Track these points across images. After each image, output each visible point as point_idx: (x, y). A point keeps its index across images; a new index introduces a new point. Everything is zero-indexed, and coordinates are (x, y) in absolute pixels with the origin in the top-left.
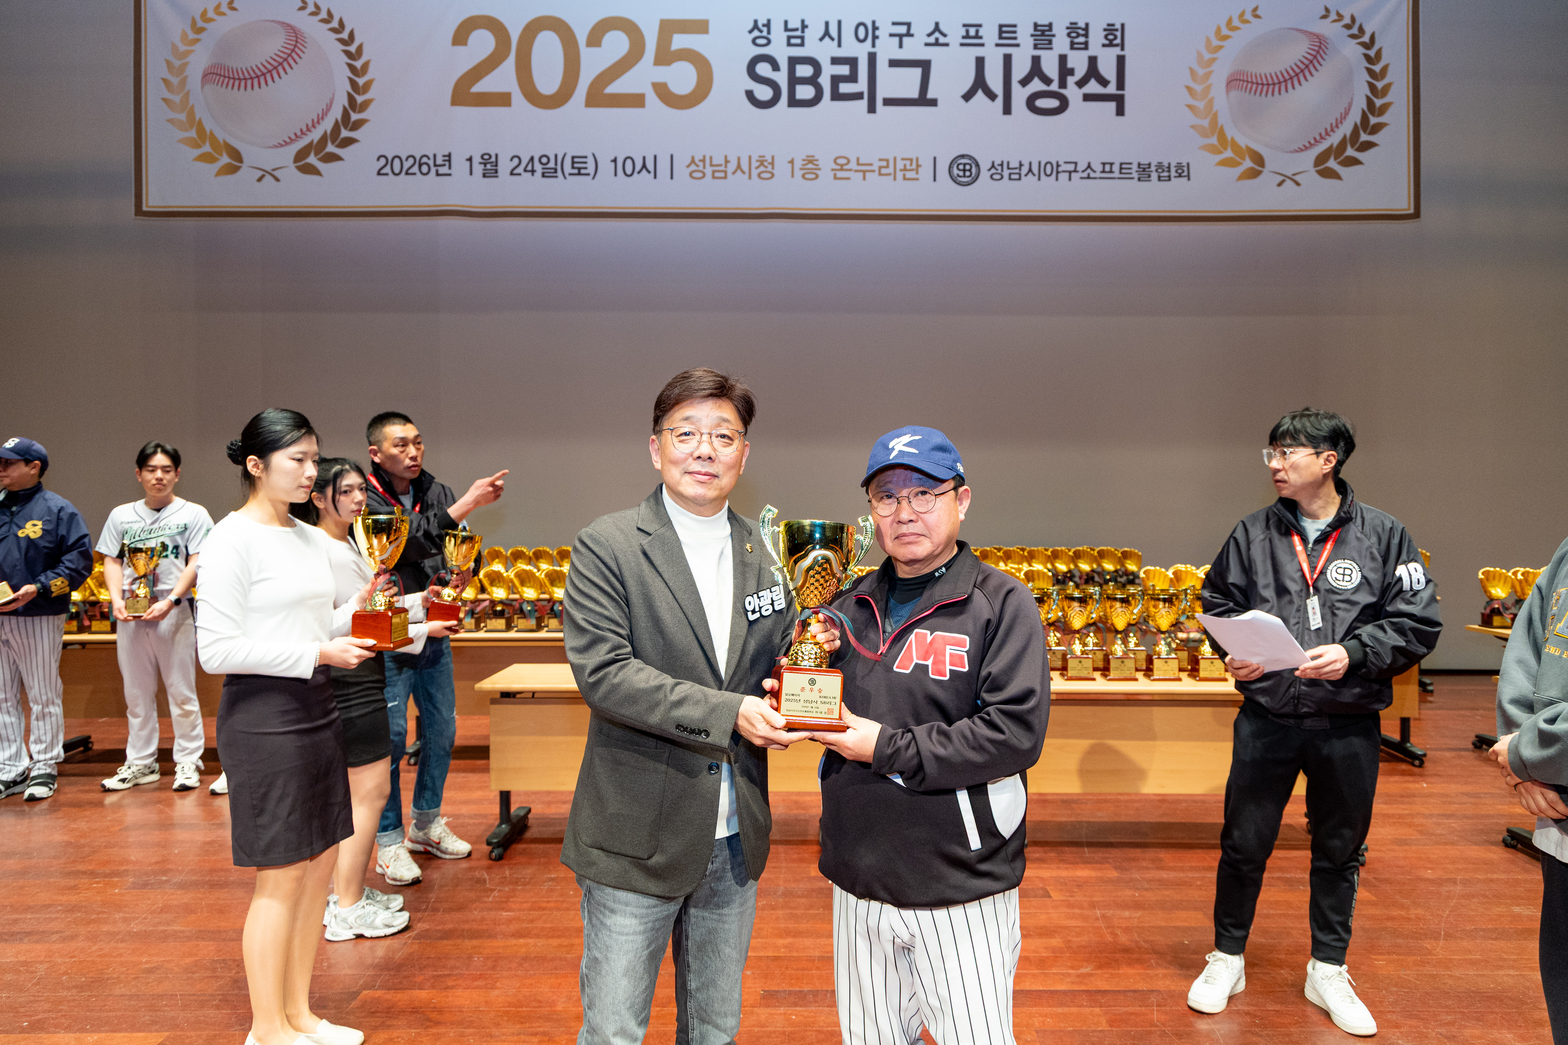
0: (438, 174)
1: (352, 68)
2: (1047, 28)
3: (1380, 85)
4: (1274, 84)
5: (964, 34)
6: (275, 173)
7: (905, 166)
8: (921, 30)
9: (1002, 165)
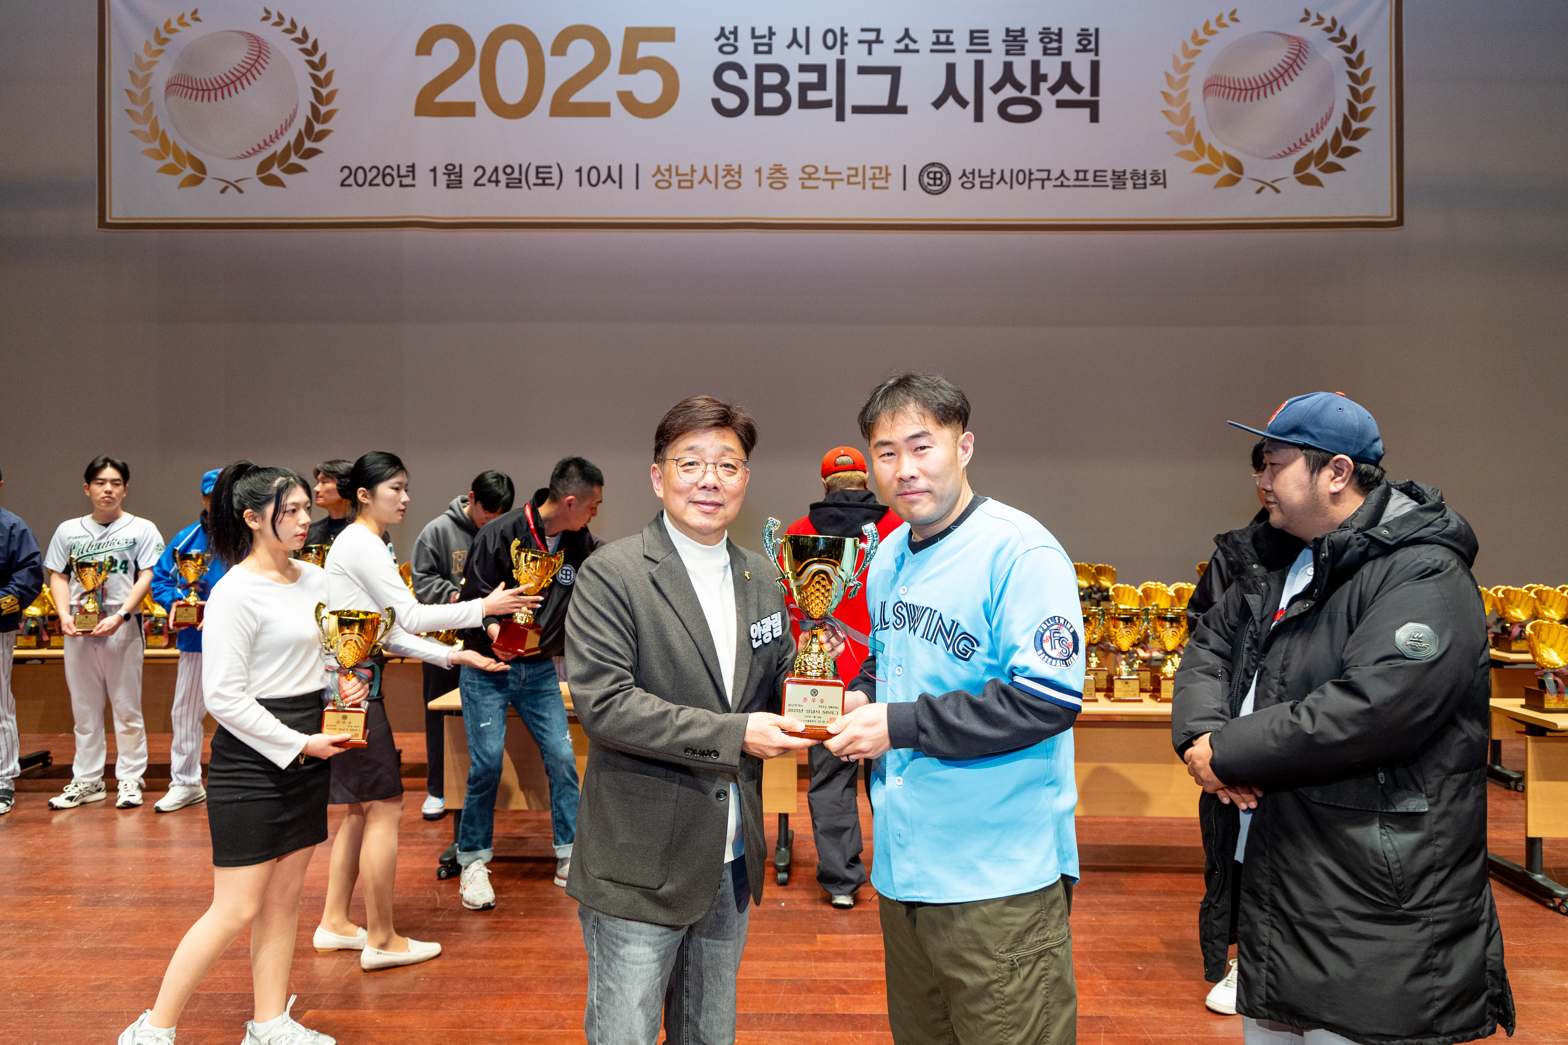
0: (401, 185)
1: (315, 78)
2: (1019, 34)
3: (1362, 89)
4: (1252, 89)
5: (935, 40)
6: (238, 184)
7: (874, 174)
8: (891, 36)
9: (973, 173)
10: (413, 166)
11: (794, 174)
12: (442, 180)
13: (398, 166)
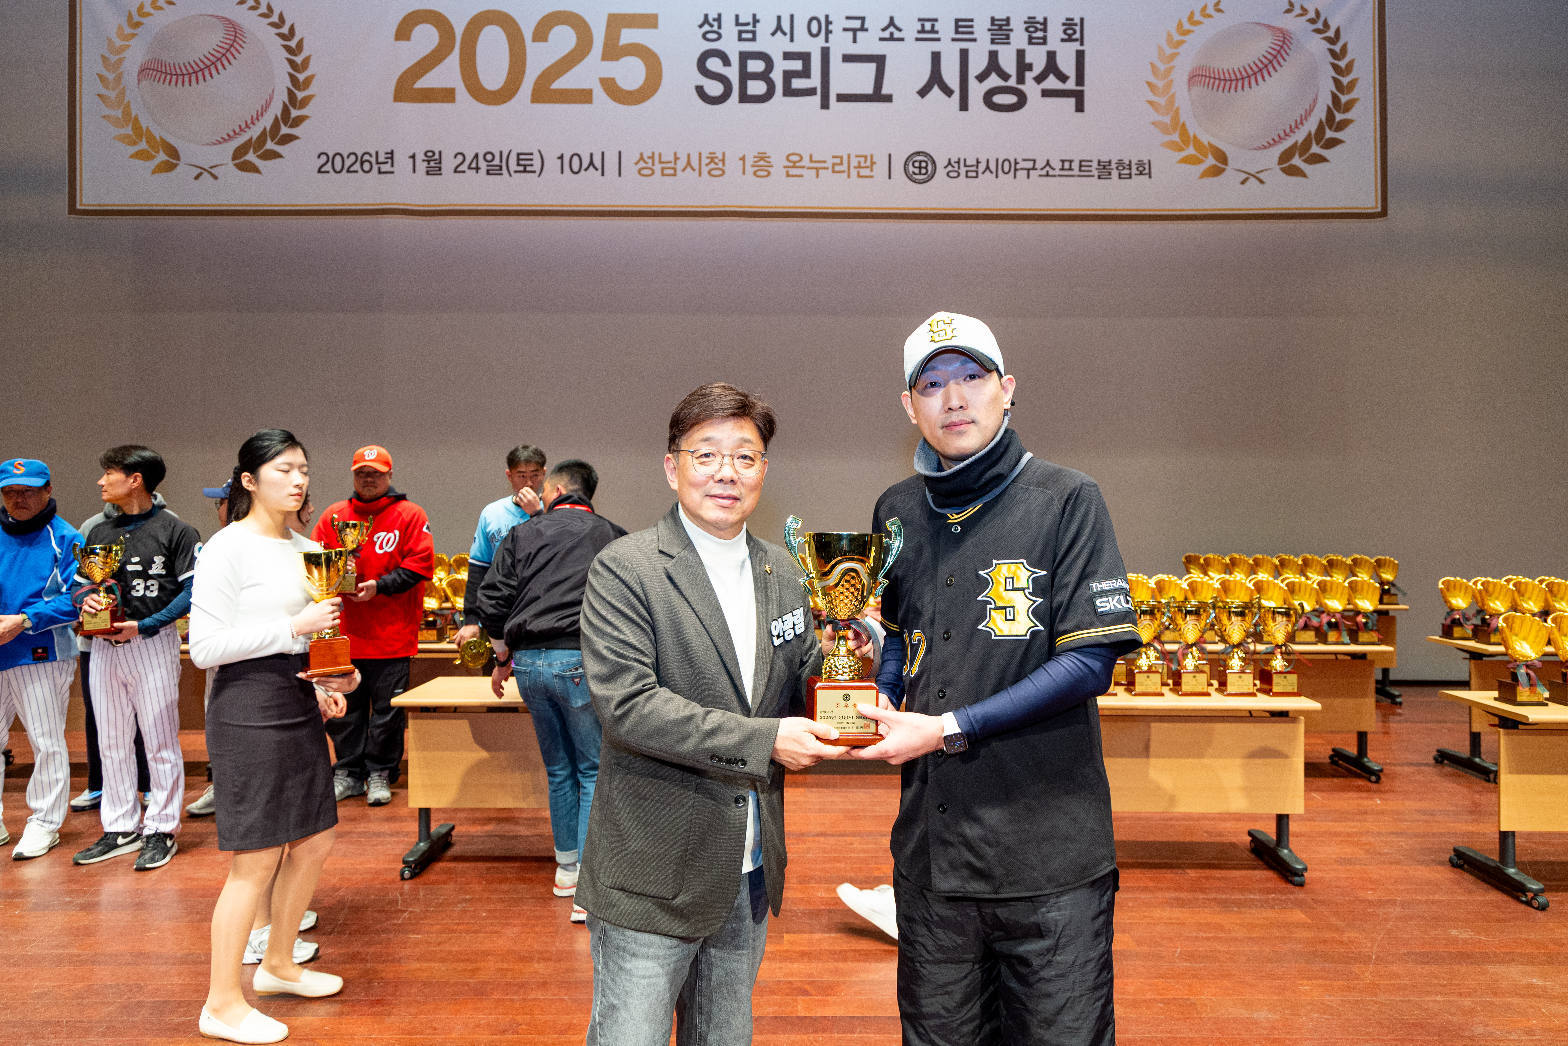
0: (380, 172)
1: (292, 64)
2: (1004, 23)
3: (1345, 81)
4: (1237, 80)
5: (920, 28)
6: (213, 171)
7: (859, 163)
8: (876, 24)
9: (958, 162)
10: (392, 153)
11: (778, 162)
12: (422, 166)
13: (377, 153)
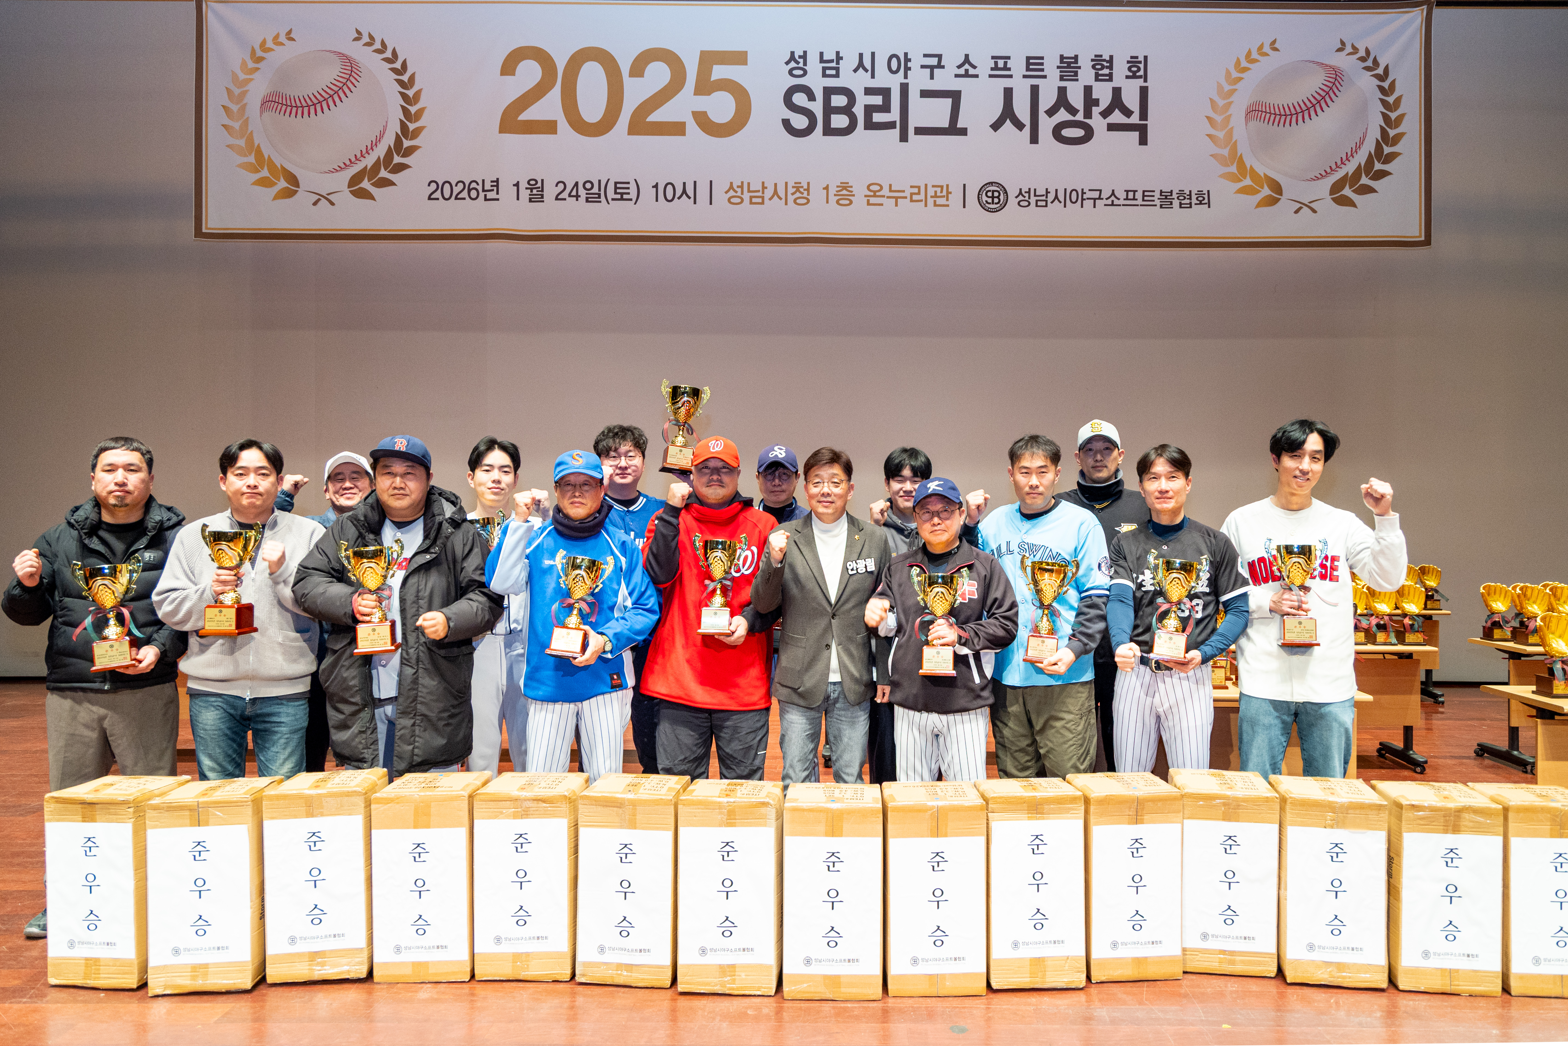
0: (486, 199)
1: (404, 96)
2: (1072, 60)
3: (1393, 116)
4: (1291, 115)
5: (993, 65)
6: (330, 197)
7: (936, 192)
8: (952, 61)
9: (1029, 192)
10: (497, 181)
11: (860, 191)
12: (525, 194)
13: (483, 181)
